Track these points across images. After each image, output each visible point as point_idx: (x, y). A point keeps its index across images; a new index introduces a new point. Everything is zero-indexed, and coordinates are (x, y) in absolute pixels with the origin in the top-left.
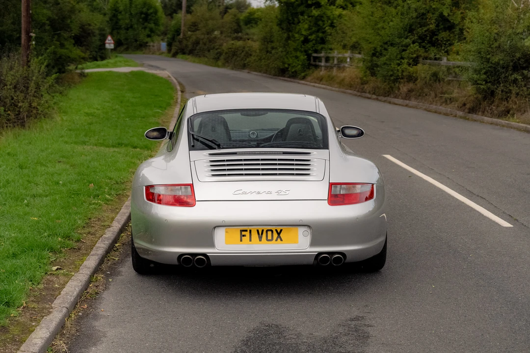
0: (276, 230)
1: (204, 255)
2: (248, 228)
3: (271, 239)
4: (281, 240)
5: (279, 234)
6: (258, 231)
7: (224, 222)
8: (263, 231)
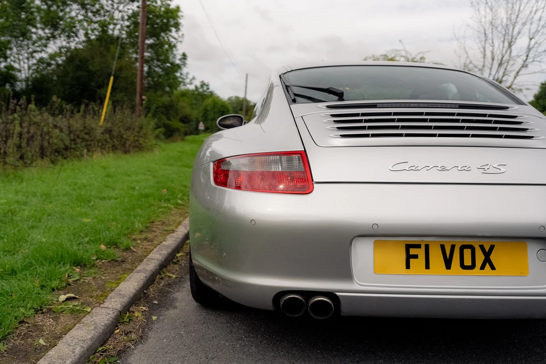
0: (482, 247)
1: (330, 294)
2: (423, 241)
3: (470, 264)
4: (493, 268)
5: (487, 255)
6: (443, 247)
7: (375, 227)
8: (453, 247)
